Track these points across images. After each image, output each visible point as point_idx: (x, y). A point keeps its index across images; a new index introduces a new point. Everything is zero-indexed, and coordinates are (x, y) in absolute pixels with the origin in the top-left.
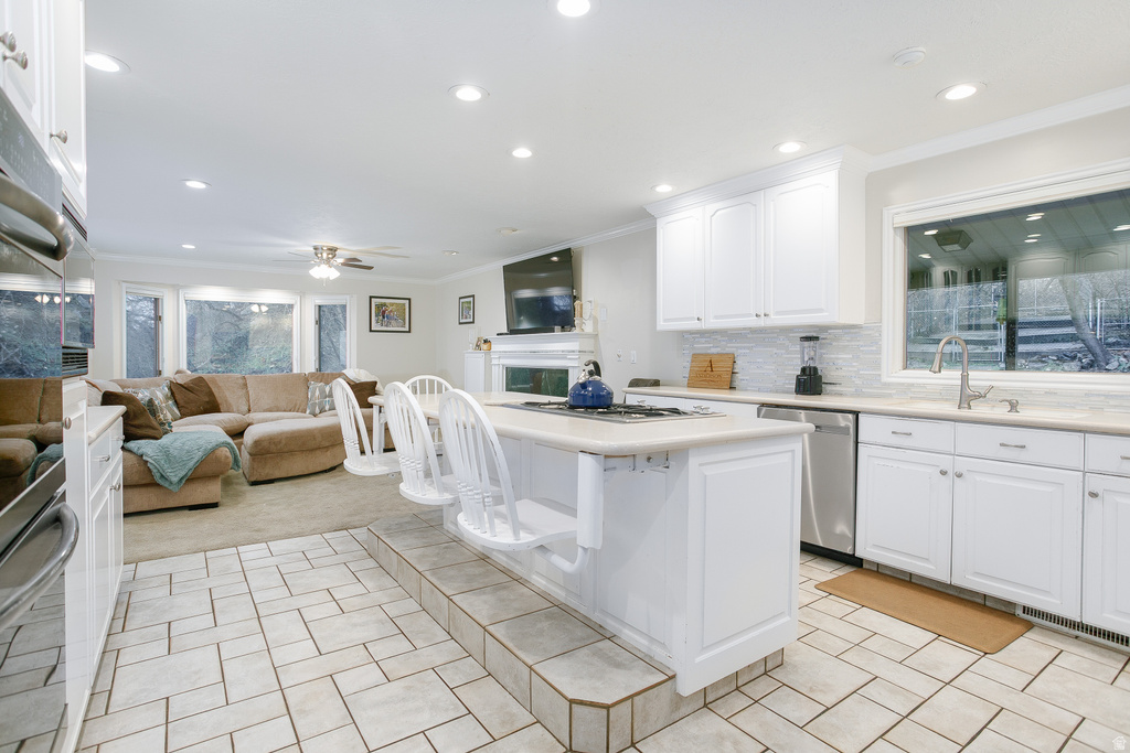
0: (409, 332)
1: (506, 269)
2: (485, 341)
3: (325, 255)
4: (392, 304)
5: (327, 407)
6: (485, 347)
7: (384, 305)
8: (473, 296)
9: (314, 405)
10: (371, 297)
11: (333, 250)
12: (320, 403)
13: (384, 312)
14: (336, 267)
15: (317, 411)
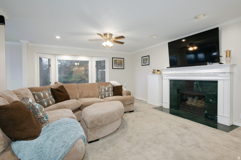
0: (124, 69)
1: (169, 43)
2: (158, 71)
3: (108, 37)
4: (119, 60)
5: (107, 96)
6: (158, 72)
7: (117, 60)
8: (149, 56)
9: (102, 95)
10: (113, 58)
11: (111, 35)
12: (104, 94)
13: (116, 62)
14: (112, 42)
15: (103, 97)
